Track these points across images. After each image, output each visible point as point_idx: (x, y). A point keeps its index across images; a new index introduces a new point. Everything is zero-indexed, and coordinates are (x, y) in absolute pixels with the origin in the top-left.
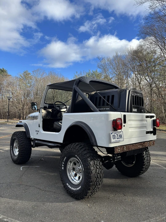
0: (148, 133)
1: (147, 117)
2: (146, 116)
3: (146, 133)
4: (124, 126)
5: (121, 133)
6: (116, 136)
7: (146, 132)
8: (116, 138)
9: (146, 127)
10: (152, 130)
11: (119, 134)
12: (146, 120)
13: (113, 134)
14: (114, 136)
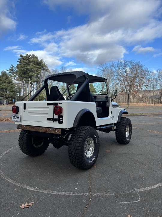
0: (49, 119)
1: (49, 104)
2: (47, 103)
3: (47, 120)
4: (24, 111)
5: (19, 116)
6: (15, 117)
7: (47, 118)
9: (48, 113)
10: (56, 117)
11: (17, 116)
12: (49, 107)
13: (14, 116)
14: (14, 117)
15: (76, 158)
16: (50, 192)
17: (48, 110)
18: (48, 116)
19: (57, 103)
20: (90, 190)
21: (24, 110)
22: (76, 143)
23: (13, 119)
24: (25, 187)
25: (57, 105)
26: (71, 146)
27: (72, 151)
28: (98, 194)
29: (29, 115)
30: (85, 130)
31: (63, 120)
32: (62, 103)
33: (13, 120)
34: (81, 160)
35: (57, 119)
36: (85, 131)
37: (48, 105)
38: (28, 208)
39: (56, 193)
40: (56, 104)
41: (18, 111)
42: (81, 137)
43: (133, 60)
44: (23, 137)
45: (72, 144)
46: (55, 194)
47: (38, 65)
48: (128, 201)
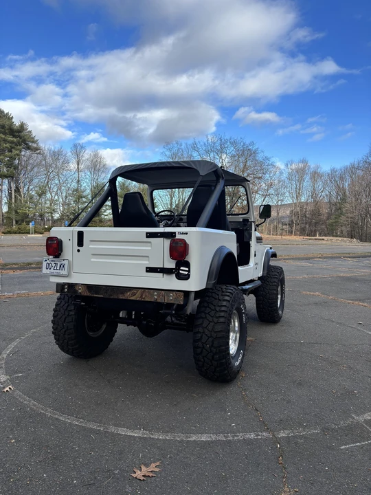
0: (150, 270)
1: (151, 235)
2: (147, 233)
3: (147, 271)
4: (79, 251)
5: (63, 262)
6: (53, 265)
7: (147, 268)
8: (52, 268)
9: (148, 257)
10: (171, 264)
11: (59, 263)
12: (150, 242)
13: (48, 261)
14: (49, 264)
15: (213, 357)
16: (179, 437)
17: (150, 248)
18: (147, 262)
19: (175, 233)
20: (264, 426)
21: (80, 248)
22: (212, 324)
23: (44, 270)
24: (113, 429)
25: (175, 236)
26: (201, 330)
27: (203, 341)
28: (287, 432)
29: (92, 260)
30: (228, 294)
31: (189, 271)
32: (187, 234)
33: (48, 271)
34: (224, 361)
35: (173, 269)
36: (228, 296)
37: (147, 237)
38: (153, 478)
39: (194, 438)
40: (172, 235)
41: (62, 251)
42: (223, 309)
43: (239, 138)
44: (67, 313)
45: (204, 325)
46: (195, 441)
47: (14, 136)
48: (356, 442)
